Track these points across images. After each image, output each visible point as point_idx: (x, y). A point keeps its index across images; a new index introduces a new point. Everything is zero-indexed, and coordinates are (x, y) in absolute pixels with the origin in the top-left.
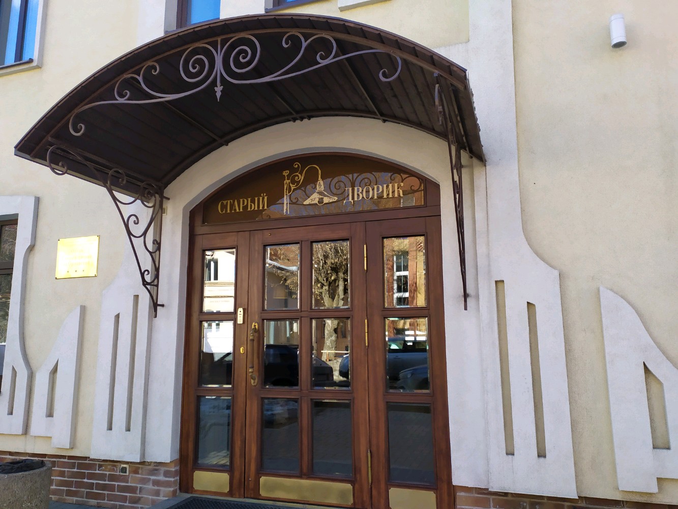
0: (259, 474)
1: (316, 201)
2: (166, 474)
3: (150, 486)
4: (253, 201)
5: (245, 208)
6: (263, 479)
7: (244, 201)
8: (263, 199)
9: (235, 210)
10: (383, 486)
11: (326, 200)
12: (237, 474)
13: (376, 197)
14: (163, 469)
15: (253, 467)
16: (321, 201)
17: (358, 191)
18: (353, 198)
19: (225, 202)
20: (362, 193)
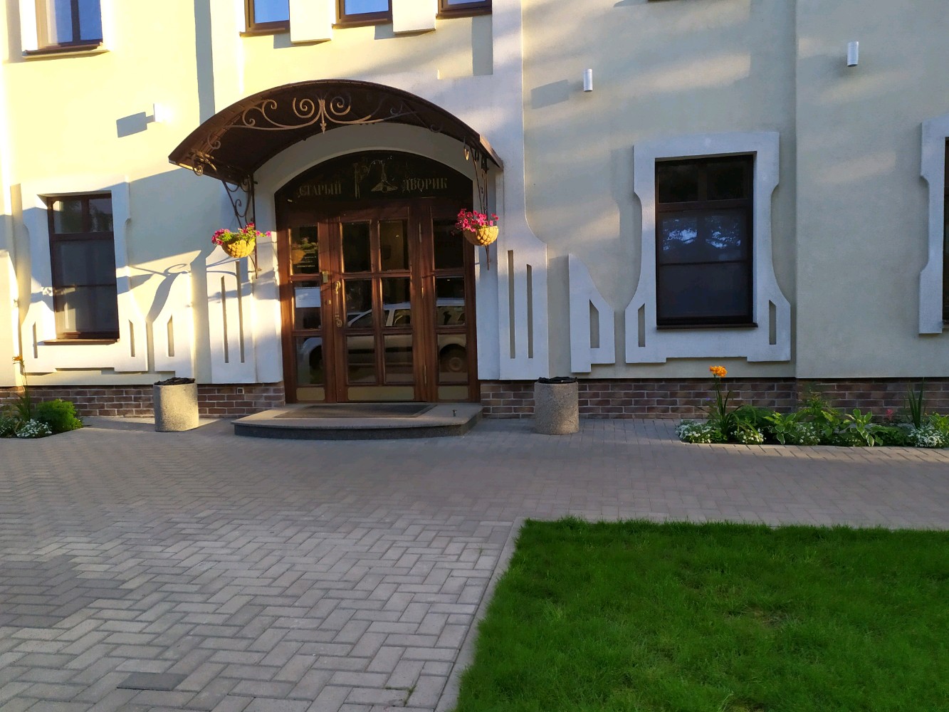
1: (381, 189)
2: (275, 391)
3: (263, 400)
4: (329, 187)
5: (323, 192)
7: (321, 187)
8: (338, 186)
9: (315, 194)
10: (434, 386)
11: (389, 189)
13: (427, 188)
14: (272, 388)
15: (342, 382)
16: (385, 189)
17: (413, 182)
18: (410, 188)
19: (305, 187)
20: (417, 184)
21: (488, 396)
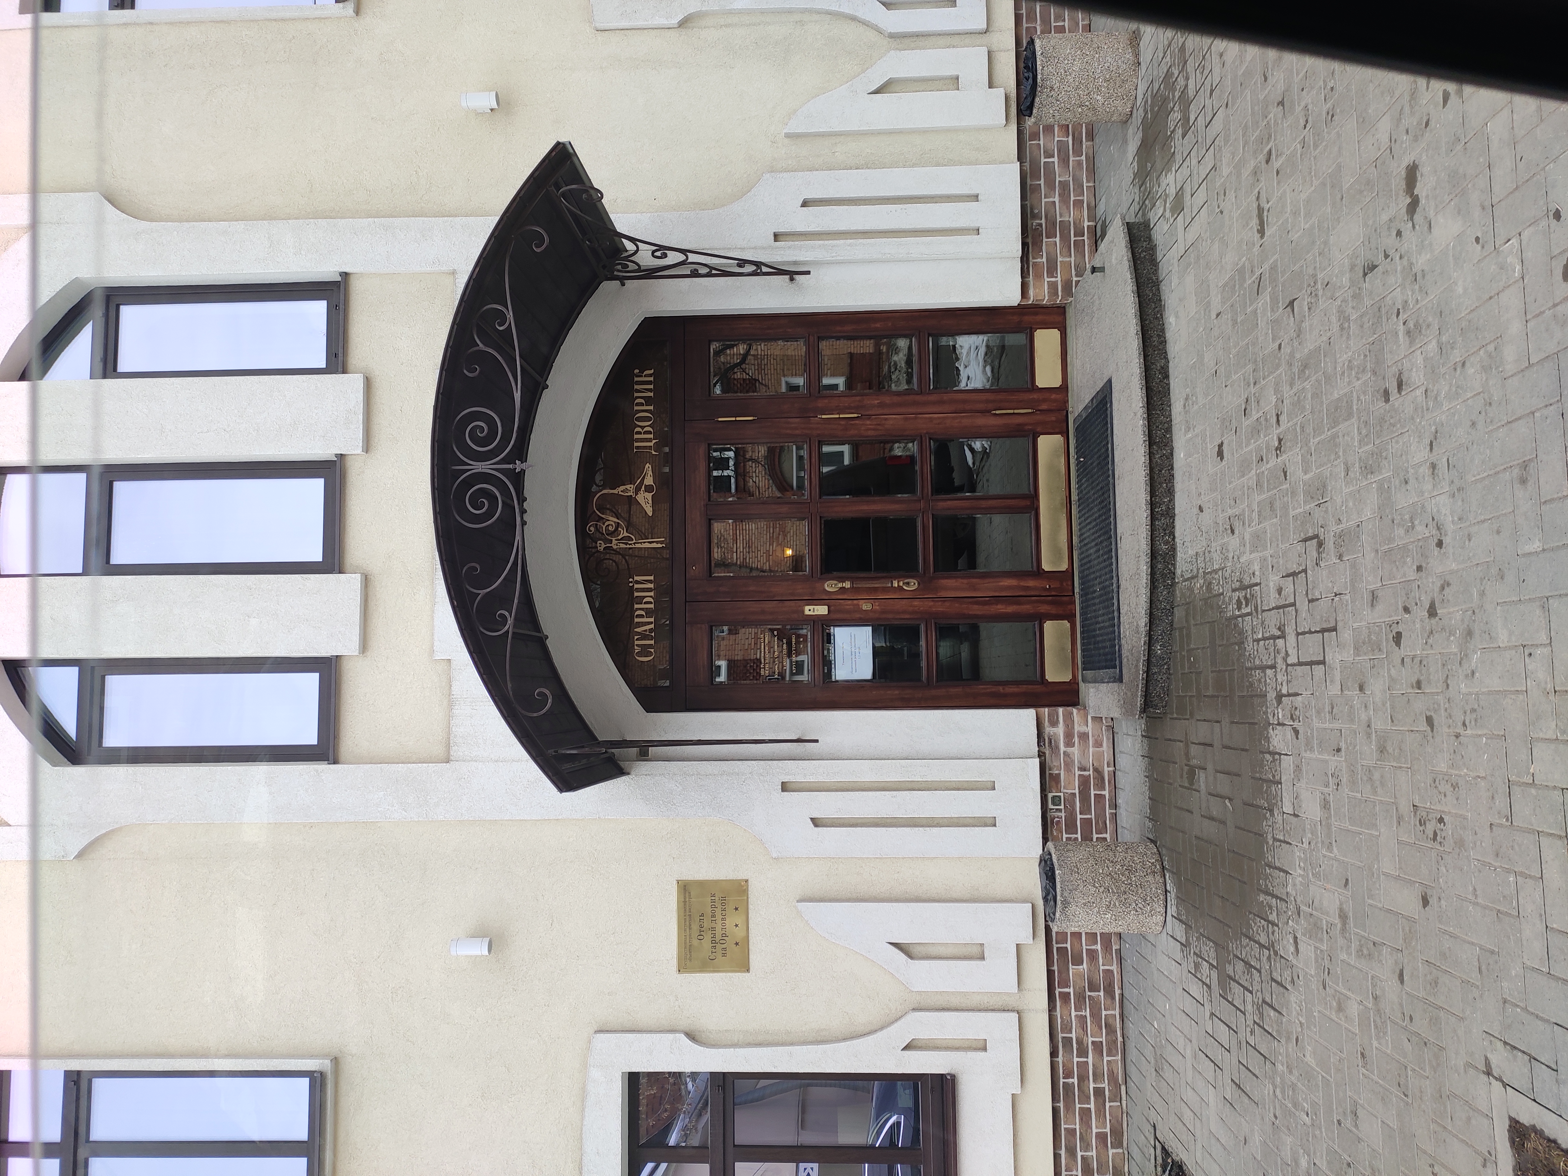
0: (1039, 573)
1: (649, 496)
5: (649, 613)
6: (1046, 566)
7: (638, 616)
9: (651, 630)
10: (1035, 396)
11: (649, 481)
12: (1044, 608)
13: (651, 408)
14: (1048, 730)
16: (649, 489)
18: (650, 440)
20: (643, 427)
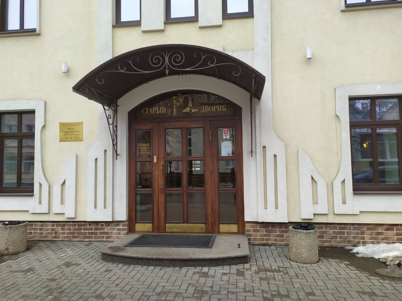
0: (166, 223)
3: (115, 231)
4: (159, 109)
6: (167, 225)
8: (164, 108)
9: (151, 113)
10: (217, 224)
12: (155, 224)
14: (122, 224)
15: (163, 221)
16: (191, 111)
18: (205, 110)
19: (145, 109)
21: (250, 231)
